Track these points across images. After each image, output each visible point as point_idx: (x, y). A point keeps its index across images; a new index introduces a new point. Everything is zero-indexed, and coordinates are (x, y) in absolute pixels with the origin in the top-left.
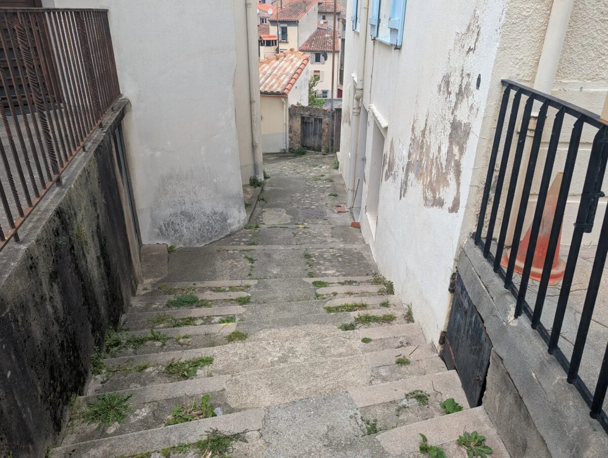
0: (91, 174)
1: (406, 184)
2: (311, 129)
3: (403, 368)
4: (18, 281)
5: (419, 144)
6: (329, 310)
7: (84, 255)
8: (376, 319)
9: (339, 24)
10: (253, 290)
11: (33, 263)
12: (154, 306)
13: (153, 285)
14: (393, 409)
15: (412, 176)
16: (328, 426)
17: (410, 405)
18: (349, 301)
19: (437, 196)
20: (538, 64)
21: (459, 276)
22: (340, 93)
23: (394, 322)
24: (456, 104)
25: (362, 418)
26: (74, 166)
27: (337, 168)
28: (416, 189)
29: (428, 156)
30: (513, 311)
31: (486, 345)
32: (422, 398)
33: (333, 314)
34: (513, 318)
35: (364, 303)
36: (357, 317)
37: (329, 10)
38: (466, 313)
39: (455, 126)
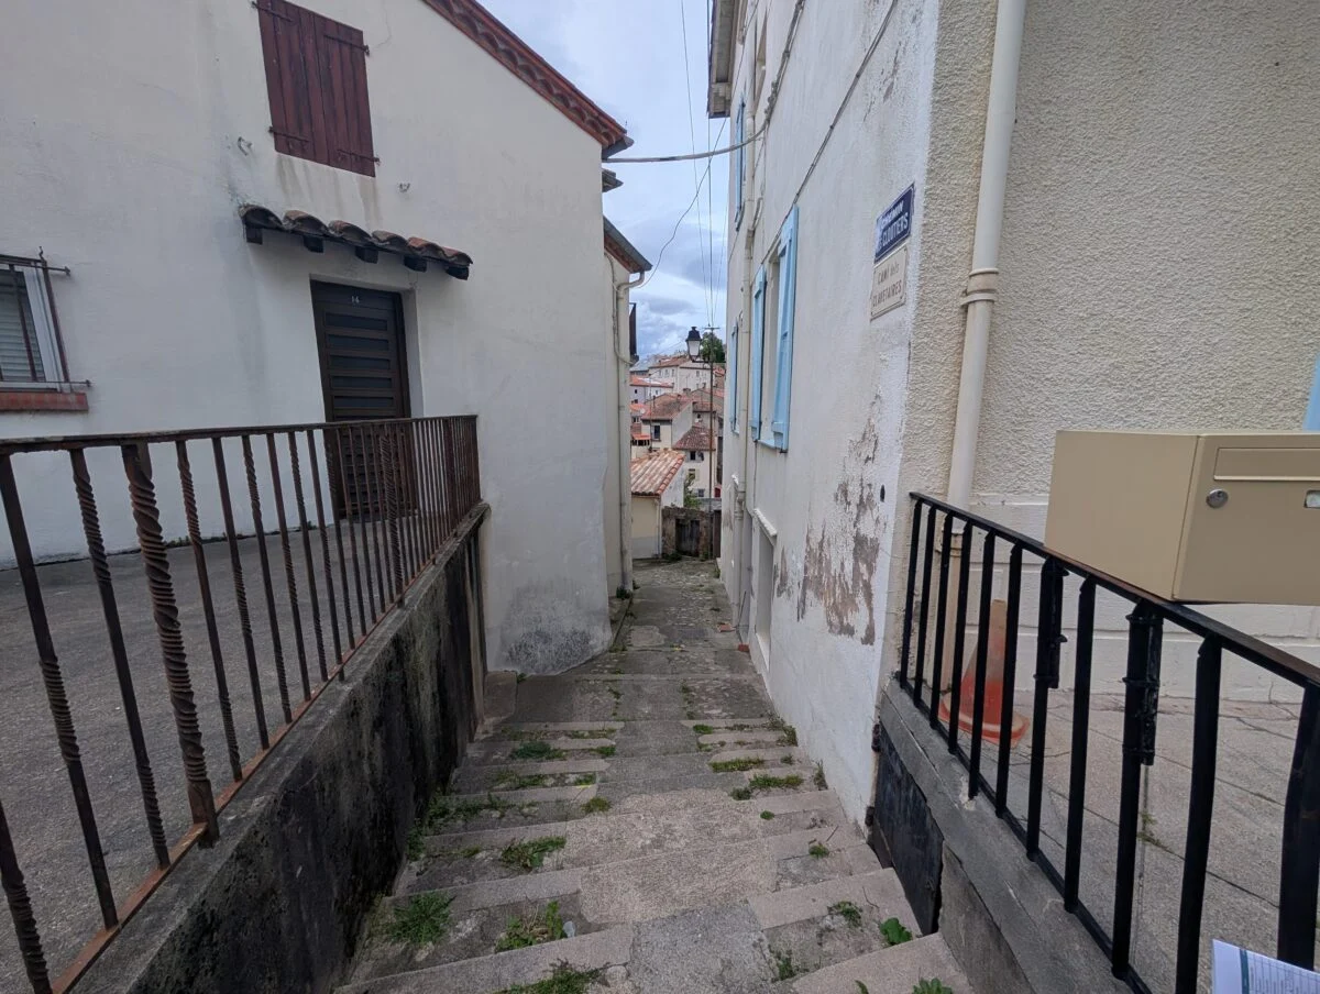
0: (439, 591)
1: (804, 604)
2: (688, 532)
3: (820, 863)
4: (334, 735)
5: (816, 557)
6: (716, 768)
7: (418, 693)
8: (776, 783)
9: (716, 423)
10: (618, 736)
11: (356, 709)
12: (495, 757)
13: (496, 727)
14: (813, 933)
15: (810, 594)
16: (723, 961)
17: (835, 926)
18: (741, 754)
19: (845, 622)
20: (949, 476)
21: (884, 730)
22: (718, 492)
23: (801, 787)
24: (858, 516)
25: (769, 946)
26: (421, 583)
27: (718, 577)
28: (817, 612)
29: (828, 572)
30: (965, 788)
31: (934, 836)
32: (851, 914)
33: (721, 774)
34: (967, 798)
35: (760, 758)
36: (753, 779)
37: (705, 409)
38: (899, 783)
39: (860, 541)
